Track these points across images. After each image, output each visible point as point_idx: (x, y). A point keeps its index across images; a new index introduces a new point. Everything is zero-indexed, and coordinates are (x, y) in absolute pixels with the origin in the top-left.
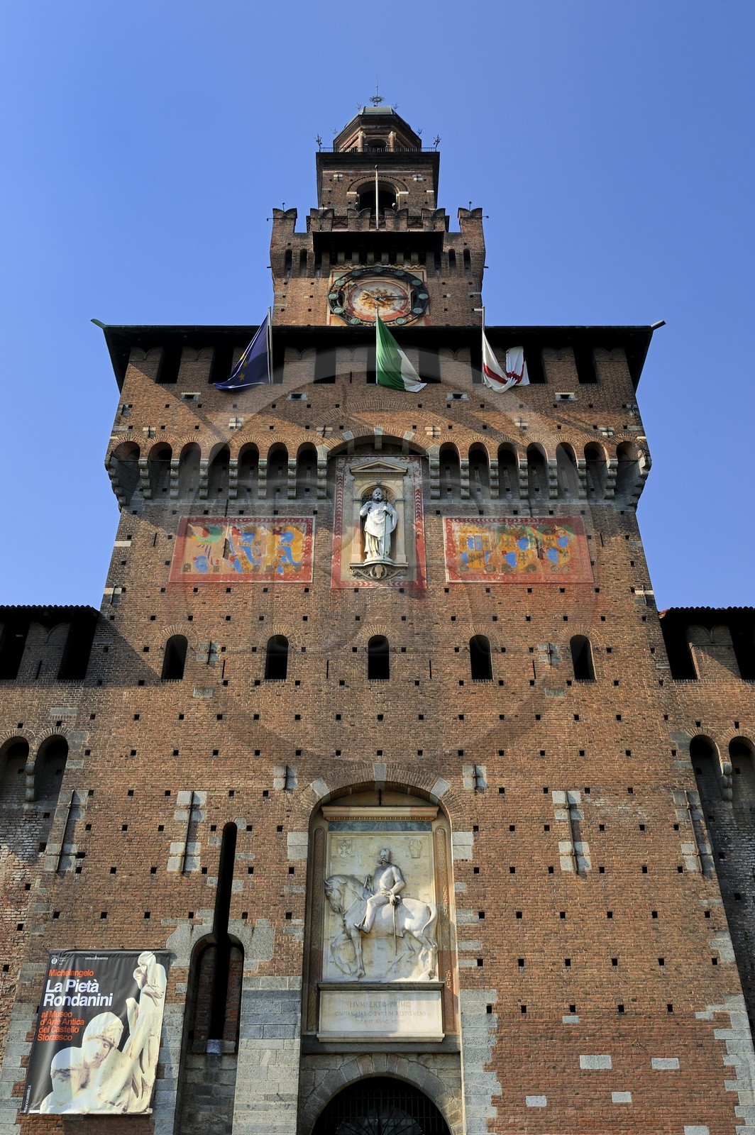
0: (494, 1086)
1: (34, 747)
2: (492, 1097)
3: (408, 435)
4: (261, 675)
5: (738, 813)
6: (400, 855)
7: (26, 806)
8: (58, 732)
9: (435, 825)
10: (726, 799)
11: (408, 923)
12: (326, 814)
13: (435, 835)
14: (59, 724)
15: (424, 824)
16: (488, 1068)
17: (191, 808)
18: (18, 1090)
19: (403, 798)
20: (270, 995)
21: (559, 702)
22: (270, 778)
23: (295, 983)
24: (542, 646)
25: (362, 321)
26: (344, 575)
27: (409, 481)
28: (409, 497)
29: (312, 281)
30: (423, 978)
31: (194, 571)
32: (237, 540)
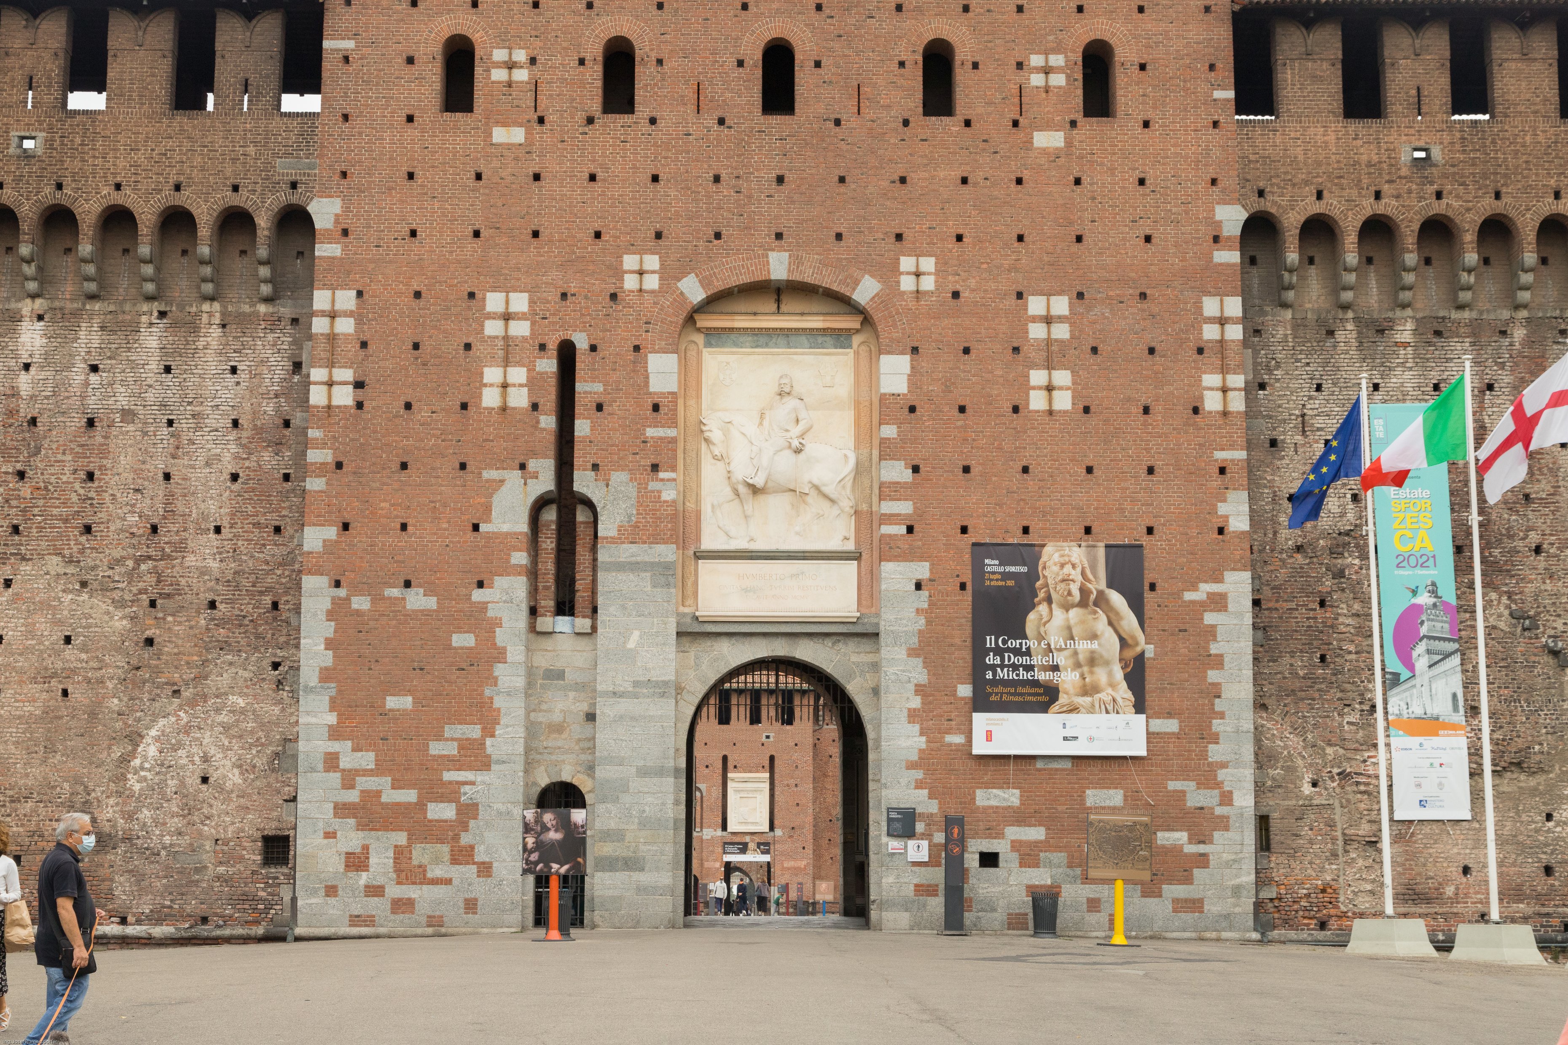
0: (919, 674)
1: (263, 222)
2: (916, 685)
5: (1298, 325)
6: (805, 381)
7: (262, 308)
8: (295, 199)
9: (856, 340)
10: (1285, 305)
11: (814, 475)
12: (699, 324)
13: (857, 353)
14: (294, 185)
15: (841, 338)
16: (912, 653)
17: (507, 317)
18: (326, 675)
19: (816, 306)
20: (634, 567)
21: (1055, 156)
22: (619, 273)
23: (667, 552)
24: (1036, 60)
30: (834, 544)
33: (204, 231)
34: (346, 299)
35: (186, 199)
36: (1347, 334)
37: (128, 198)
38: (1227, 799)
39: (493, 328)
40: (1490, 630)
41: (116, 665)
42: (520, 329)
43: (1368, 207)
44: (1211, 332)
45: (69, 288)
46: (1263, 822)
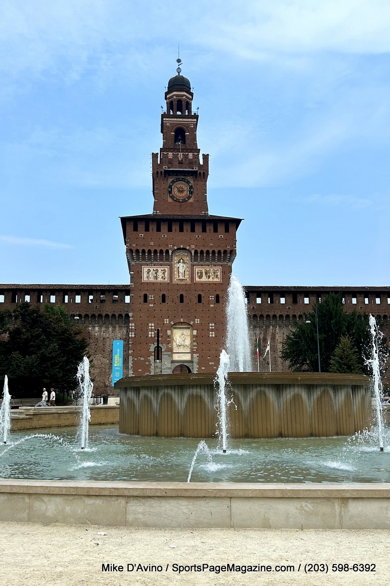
0: (198, 367)
1: (124, 316)
3: (188, 248)
4: (161, 302)
6: (185, 333)
7: (124, 325)
8: (127, 313)
9: (191, 328)
11: (186, 344)
12: (173, 327)
13: (191, 330)
14: (127, 311)
15: (189, 328)
16: (197, 364)
17: (151, 326)
18: (132, 367)
19: (186, 325)
20: (166, 355)
21: (213, 307)
22: (164, 321)
23: (170, 353)
25: (177, 199)
26: (175, 281)
27: (188, 258)
28: (188, 262)
29: (164, 182)
30: (188, 352)
31: (146, 279)
32: (154, 272)
33: (117, 317)
34: (133, 324)
35: (115, 313)
37: (108, 313)
39: (150, 328)
41: (108, 366)
42: (153, 328)
45: (101, 323)
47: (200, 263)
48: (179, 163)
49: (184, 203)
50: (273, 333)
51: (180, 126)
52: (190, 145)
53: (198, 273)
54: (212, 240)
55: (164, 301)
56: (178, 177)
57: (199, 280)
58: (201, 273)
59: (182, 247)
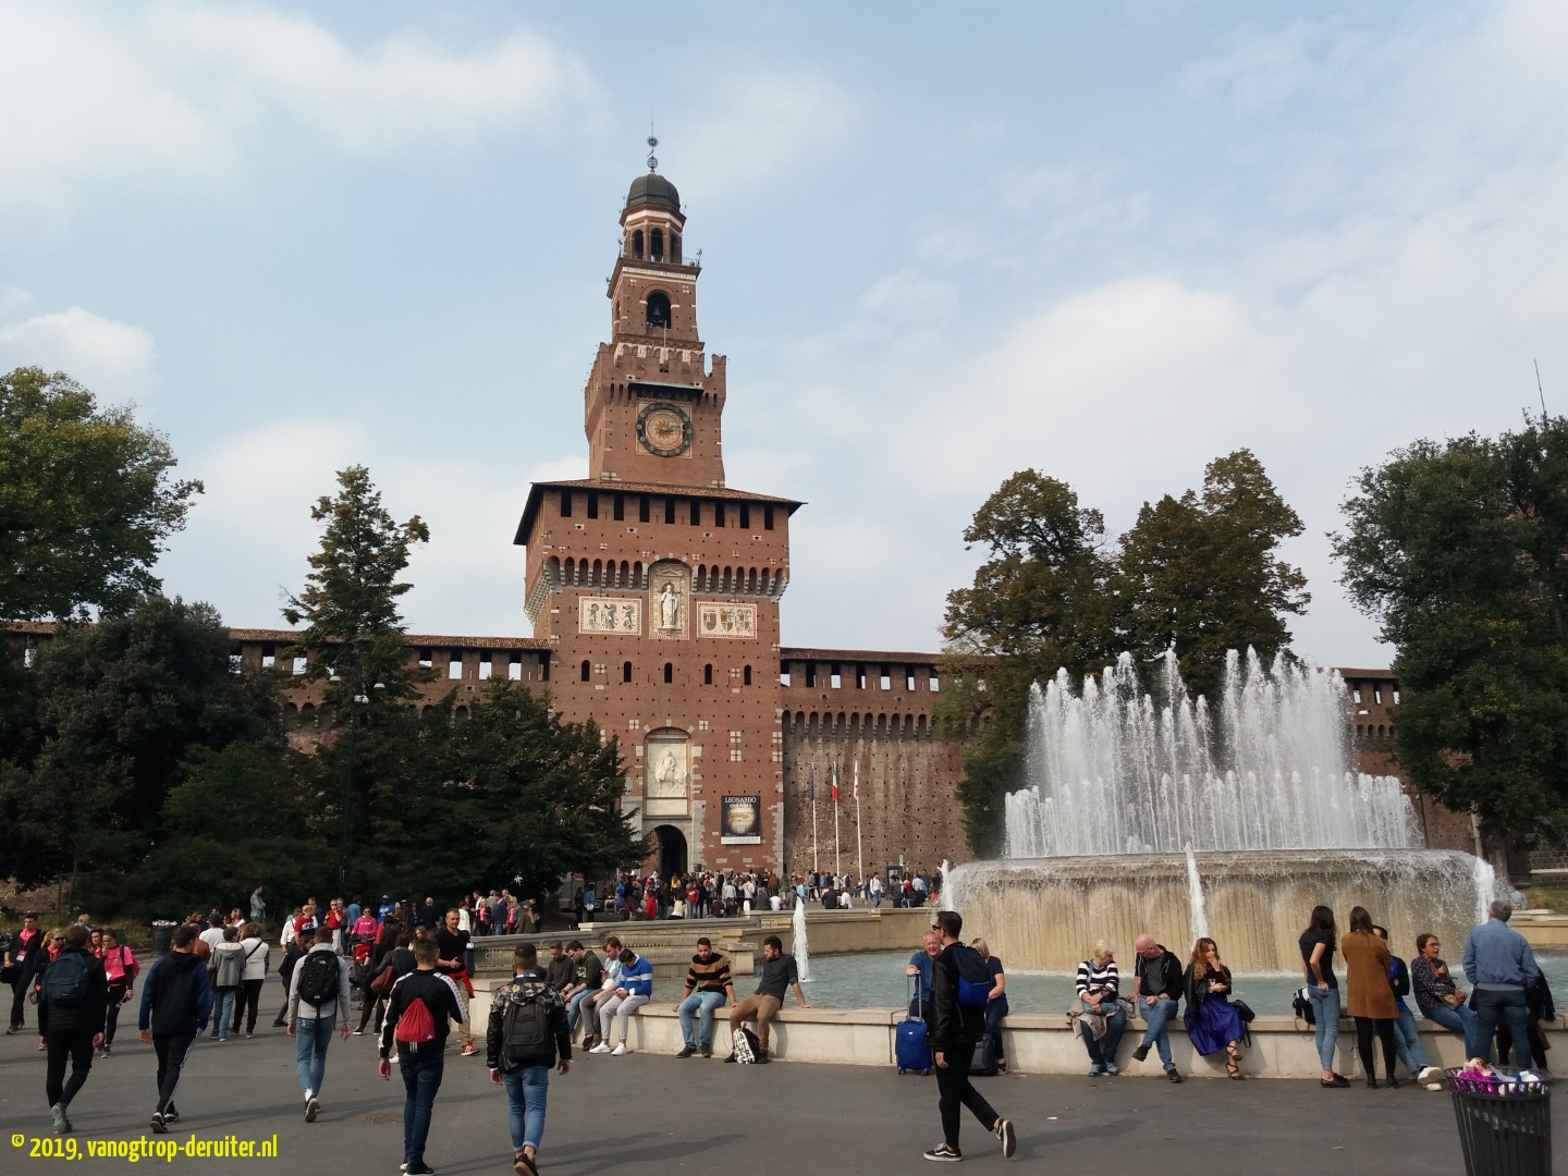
0: (703, 829)
2: (699, 832)
3: (684, 559)
4: (622, 680)
5: (795, 739)
6: (674, 753)
9: (687, 742)
10: (792, 734)
11: (676, 777)
12: (649, 738)
13: (687, 746)
15: (683, 741)
16: (699, 823)
19: (676, 732)
21: (738, 695)
22: (629, 724)
23: (642, 798)
24: (733, 670)
25: (656, 449)
26: (654, 633)
27: (683, 582)
28: (683, 591)
29: (626, 409)
30: (681, 796)
31: (589, 627)
32: (607, 611)
36: (806, 741)
38: (776, 860)
40: (839, 817)
43: (812, 710)
44: (775, 741)
46: (785, 866)
47: (712, 594)
48: (661, 371)
49: (671, 459)
50: (864, 756)
51: (659, 287)
52: (682, 332)
53: (705, 616)
54: (735, 545)
55: (628, 678)
56: (659, 401)
57: (707, 632)
58: (713, 617)
59: (671, 556)
